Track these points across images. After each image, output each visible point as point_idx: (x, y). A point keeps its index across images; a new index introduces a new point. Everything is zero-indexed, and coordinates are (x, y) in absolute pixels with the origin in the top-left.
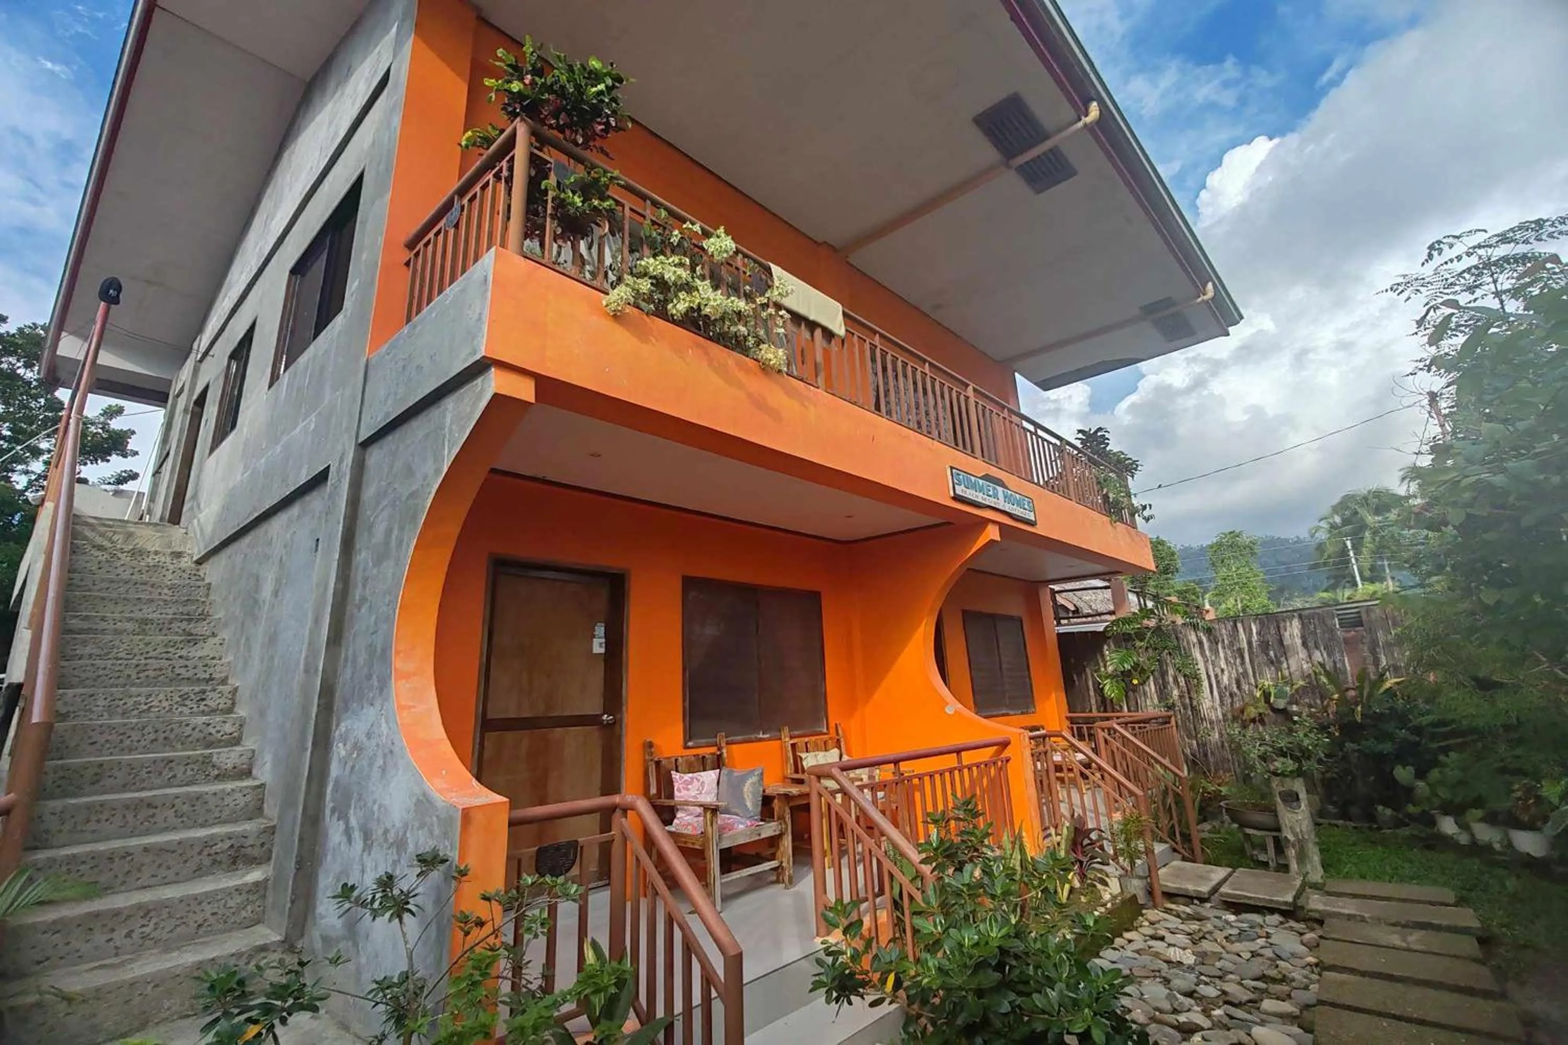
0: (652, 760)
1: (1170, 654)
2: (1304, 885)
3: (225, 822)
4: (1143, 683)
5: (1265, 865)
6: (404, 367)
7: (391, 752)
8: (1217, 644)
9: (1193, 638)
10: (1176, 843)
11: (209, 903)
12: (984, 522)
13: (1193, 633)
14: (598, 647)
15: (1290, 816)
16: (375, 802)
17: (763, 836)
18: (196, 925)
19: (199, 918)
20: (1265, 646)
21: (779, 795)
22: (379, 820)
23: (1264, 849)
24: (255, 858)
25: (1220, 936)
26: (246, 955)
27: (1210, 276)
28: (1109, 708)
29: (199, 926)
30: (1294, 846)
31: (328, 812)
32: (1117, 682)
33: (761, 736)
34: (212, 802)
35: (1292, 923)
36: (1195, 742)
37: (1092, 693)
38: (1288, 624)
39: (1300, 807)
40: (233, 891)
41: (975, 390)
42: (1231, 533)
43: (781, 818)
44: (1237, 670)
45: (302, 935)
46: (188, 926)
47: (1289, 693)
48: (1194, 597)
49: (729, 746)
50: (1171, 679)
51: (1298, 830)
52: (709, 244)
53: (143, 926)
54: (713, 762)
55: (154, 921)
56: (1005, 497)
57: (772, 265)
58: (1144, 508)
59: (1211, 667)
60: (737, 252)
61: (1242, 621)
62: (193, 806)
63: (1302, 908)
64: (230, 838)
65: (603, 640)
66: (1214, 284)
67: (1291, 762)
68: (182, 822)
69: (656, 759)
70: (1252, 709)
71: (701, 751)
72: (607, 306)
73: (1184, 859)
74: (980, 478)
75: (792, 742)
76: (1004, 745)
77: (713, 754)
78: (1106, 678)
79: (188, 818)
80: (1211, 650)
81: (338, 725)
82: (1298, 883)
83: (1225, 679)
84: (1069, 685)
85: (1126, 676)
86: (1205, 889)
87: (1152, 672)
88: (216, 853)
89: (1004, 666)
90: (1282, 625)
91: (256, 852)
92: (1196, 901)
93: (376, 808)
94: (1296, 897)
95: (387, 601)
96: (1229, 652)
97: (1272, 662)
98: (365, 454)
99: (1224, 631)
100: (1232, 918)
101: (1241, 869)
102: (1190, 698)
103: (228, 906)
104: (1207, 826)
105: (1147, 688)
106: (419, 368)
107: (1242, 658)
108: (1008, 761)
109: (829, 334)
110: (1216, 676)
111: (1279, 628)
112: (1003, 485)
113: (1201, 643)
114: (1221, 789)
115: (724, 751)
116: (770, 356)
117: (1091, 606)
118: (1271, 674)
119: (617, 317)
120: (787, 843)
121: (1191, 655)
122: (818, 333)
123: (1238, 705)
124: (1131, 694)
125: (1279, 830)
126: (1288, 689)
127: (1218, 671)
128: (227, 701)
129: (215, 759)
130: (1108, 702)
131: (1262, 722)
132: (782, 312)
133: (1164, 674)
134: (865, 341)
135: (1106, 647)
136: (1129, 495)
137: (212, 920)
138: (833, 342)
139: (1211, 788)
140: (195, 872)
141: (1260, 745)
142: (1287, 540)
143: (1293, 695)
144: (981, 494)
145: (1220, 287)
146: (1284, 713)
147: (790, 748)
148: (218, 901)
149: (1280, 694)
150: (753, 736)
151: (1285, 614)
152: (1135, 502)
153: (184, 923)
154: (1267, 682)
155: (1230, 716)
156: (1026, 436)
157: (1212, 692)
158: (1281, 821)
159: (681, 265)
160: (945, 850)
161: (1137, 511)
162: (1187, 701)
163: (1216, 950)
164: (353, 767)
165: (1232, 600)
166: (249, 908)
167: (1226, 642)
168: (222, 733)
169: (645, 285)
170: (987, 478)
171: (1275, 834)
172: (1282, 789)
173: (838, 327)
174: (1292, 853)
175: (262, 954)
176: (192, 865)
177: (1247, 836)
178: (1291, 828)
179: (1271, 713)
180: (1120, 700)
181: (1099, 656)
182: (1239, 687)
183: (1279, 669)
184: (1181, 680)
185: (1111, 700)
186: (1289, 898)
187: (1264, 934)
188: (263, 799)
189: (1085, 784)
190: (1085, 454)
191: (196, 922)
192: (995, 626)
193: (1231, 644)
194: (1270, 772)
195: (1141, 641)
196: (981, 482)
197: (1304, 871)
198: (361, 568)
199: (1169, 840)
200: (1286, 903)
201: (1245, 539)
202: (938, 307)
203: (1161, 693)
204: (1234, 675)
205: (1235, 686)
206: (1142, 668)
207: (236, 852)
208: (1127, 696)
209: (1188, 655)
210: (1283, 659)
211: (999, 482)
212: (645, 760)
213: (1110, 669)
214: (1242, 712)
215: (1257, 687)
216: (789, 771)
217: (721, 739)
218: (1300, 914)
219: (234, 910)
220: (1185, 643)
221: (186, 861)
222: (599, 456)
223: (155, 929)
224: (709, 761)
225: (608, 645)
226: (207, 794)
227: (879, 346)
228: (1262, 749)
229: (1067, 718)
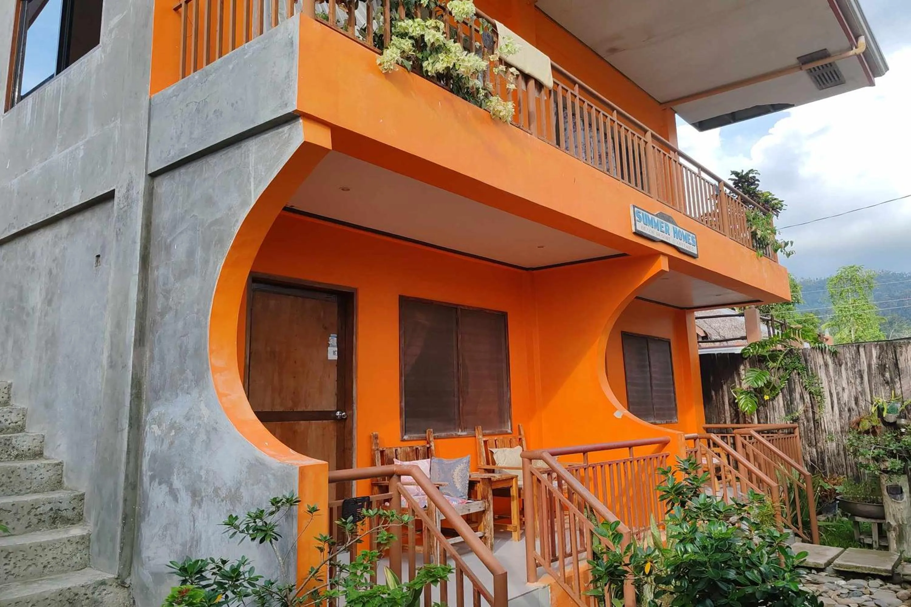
0: (377, 449)
1: (799, 374)
2: (900, 559)
3: (35, 492)
4: (773, 399)
5: (870, 546)
6: (198, 111)
7: (215, 429)
8: (840, 366)
9: (820, 360)
10: (798, 529)
11: (50, 550)
12: (657, 254)
13: (820, 356)
14: (332, 354)
15: (893, 505)
16: (201, 468)
17: (471, 512)
18: (42, 566)
19: (44, 560)
20: (882, 368)
21: (482, 479)
22: (206, 482)
23: (870, 535)
24: (69, 520)
25: (833, 595)
26: (91, 588)
27: (864, 31)
28: (741, 420)
29: (45, 567)
30: (895, 530)
31: (146, 480)
32: (751, 397)
33: (460, 433)
34: (24, 475)
35: (889, 585)
36: (815, 450)
37: (727, 407)
38: (904, 349)
39: (902, 499)
40: (66, 542)
41: (653, 136)
42: (851, 267)
43: (484, 498)
44: (856, 389)
45: (130, 574)
46: (36, 566)
47: (900, 409)
48: (812, 327)
49: (435, 440)
50: (798, 396)
51: (900, 517)
52: (453, 6)
53: (6, 564)
54: (424, 454)
55: (13, 561)
56: (675, 233)
57: (498, 23)
58: (786, 244)
59: (833, 386)
60: (477, 15)
61: (864, 347)
62: (10, 478)
63: (899, 574)
64: (50, 503)
65: (336, 349)
66: (866, 38)
67: (900, 461)
68: (3, 491)
69: (381, 449)
70: (867, 421)
71: (416, 444)
72: (380, 64)
73: (804, 541)
74: (657, 216)
75: (485, 439)
76: (664, 444)
77: (423, 446)
78: (742, 393)
79: (7, 487)
80: (835, 371)
81: (149, 411)
82: (896, 557)
83: (845, 397)
84: (707, 399)
85: (758, 392)
86: (822, 562)
87: (782, 390)
88: (41, 514)
89: (654, 382)
90: (898, 350)
91: (69, 514)
92: (813, 571)
93: (203, 473)
94: (895, 566)
95: (196, 310)
96: (850, 374)
97: (887, 383)
98: (153, 183)
99: (848, 355)
100: (842, 582)
101: (850, 548)
102: (814, 413)
103: (64, 552)
104: (822, 518)
105: (775, 403)
106: (218, 113)
107: (862, 377)
108: (667, 456)
109: (540, 85)
110: (838, 394)
111: (895, 352)
112: (673, 222)
113: (826, 365)
114: (836, 487)
115: (432, 444)
116: (500, 108)
117: (719, 333)
118: (885, 393)
119: (388, 75)
120: (489, 517)
121: (817, 375)
122: (532, 83)
123: (854, 419)
124: (761, 408)
125: (884, 518)
126: (899, 405)
127: (840, 389)
128: (4, 395)
129: (14, 441)
130: (741, 415)
131: (874, 433)
132: (512, 70)
133: (791, 391)
134: (567, 91)
135: (742, 367)
136: (774, 232)
137: (53, 563)
138: (543, 92)
139: (828, 487)
140: (27, 527)
141: (874, 449)
142: (901, 275)
143: (902, 410)
144: (656, 230)
145: (870, 40)
146: (894, 426)
147: (483, 444)
148: (56, 548)
149: (892, 410)
150: (453, 433)
151: (902, 341)
152: (778, 237)
153: (34, 564)
154: (882, 399)
155: (847, 428)
156: (682, 171)
157: (832, 408)
158: (886, 510)
159: (437, 28)
160: (676, 490)
161: (780, 247)
162: (811, 415)
163: (831, 603)
164: (172, 443)
165: (847, 332)
166: (78, 555)
167: (849, 364)
168: (9, 421)
169: (407, 44)
170: (661, 215)
171: (879, 521)
172: (890, 484)
173: (548, 80)
174: (892, 535)
175: (103, 587)
176: (24, 522)
177: (857, 523)
178: (894, 515)
179: (882, 426)
180: (752, 414)
181: (735, 376)
182: (856, 403)
183: (893, 388)
184: (807, 397)
185: (744, 414)
186: (889, 568)
187: (869, 592)
188: (61, 474)
189: (719, 484)
190: (737, 194)
191: (42, 563)
192: (648, 345)
193: (854, 366)
194: (880, 470)
195: (774, 362)
196: (656, 219)
197: (901, 549)
198: (161, 283)
199: (792, 526)
200: (886, 571)
201: (863, 274)
202: (613, 50)
203: (788, 408)
204: (853, 393)
205: (853, 402)
206: (774, 386)
207: (55, 513)
208: (758, 411)
209: (814, 376)
210: (897, 380)
211: (669, 219)
212: (372, 450)
213: (745, 386)
214: (858, 424)
215: (872, 404)
216: (483, 463)
217: (430, 434)
218: (896, 578)
219: (68, 556)
220: (813, 365)
221: (19, 520)
222: (349, 190)
223: (15, 567)
224: (421, 452)
225: (340, 353)
226: (19, 468)
227: (578, 96)
228: (876, 451)
229: (704, 428)
